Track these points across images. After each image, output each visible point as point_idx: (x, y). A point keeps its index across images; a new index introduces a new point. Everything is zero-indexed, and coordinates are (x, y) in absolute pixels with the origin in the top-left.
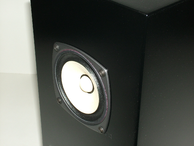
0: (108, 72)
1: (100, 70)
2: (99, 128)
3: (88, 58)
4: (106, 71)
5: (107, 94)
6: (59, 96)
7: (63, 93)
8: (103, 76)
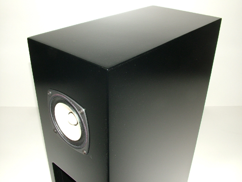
0: (86, 111)
1: (80, 110)
2: (83, 151)
3: (71, 101)
4: (84, 110)
5: (86, 127)
6: (54, 128)
7: (57, 125)
8: (82, 113)
